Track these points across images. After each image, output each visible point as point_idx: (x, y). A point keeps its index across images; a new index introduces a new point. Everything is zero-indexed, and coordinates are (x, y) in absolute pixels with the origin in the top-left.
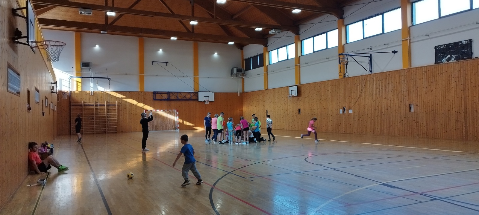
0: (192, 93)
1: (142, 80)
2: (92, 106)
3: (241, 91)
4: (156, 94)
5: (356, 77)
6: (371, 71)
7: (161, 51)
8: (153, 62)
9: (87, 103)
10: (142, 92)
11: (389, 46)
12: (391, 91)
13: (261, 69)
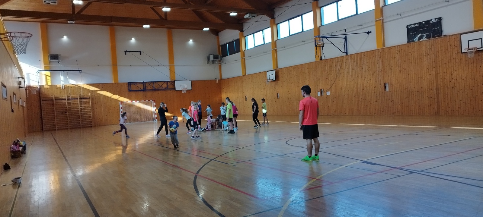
0: (168, 82)
1: (115, 70)
2: (64, 100)
3: (219, 78)
4: (131, 84)
5: (332, 58)
6: (347, 53)
7: (133, 40)
8: (126, 52)
9: (58, 97)
10: (117, 84)
11: (363, 27)
12: (366, 71)
13: (238, 55)
